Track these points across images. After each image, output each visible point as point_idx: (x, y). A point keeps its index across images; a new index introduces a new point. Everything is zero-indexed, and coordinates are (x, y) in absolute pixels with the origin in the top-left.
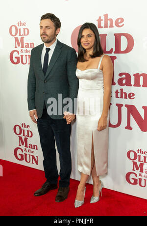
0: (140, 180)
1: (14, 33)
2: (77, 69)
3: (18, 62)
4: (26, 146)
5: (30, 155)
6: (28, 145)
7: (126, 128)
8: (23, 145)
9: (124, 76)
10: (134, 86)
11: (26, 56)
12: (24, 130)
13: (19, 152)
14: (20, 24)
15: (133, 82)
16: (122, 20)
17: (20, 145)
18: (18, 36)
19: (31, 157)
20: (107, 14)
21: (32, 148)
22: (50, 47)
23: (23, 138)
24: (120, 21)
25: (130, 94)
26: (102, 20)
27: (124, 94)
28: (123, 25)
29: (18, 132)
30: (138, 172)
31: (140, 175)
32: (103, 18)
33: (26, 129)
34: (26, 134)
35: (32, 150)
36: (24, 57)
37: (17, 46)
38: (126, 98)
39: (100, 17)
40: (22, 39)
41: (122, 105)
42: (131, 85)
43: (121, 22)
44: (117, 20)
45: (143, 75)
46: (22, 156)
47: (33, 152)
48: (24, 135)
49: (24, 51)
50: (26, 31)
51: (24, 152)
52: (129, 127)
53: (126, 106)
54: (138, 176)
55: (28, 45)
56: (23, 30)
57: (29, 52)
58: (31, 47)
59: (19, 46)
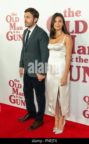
1: (9, 20)
2: (49, 44)
3: (12, 39)
4: (17, 94)
5: (20, 100)
6: (19, 94)
7: (83, 81)
8: (15, 93)
9: (81, 48)
10: (88, 54)
11: (17, 35)
12: (16, 84)
13: (13, 98)
14: (13, 14)
16: (80, 12)
17: (13, 93)
18: (11, 22)
19: (21, 101)
20: (70, 8)
21: (21, 95)
23: (15, 89)
24: (78, 12)
25: (85, 59)
26: (67, 12)
27: (81, 60)
28: (81, 15)
29: (12, 85)
33: (17, 83)
34: (17, 86)
36: (16, 36)
38: (82, 62)
39: (65, 10)
40: (14, 24)
41: (80, 67)
42: (86, 54)
43: (79, 14)
44: (77, 12)
46: (14, 100)
47: (22, 98)
48: (16, 87)
49: (16, 32)
50: (17, 19)
51: (16, 98)
52: (84, 81)
53: (83, 67)
55: (18, 28)
56: (15, 18)
57: (19, 32)
58: (20, 29)
59: (12, 28)
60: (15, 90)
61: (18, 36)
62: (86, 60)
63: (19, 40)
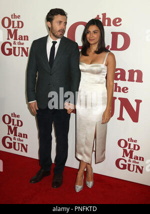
0: (129, 165)
1: (6, 24)
3: (10, 54)
4: (15, 135)
5: (19, 144)
6: (18, 134)
7: (118, 119)
8: (12, 133)
9: (119, 71)
10: (128, 80)
11: (19, 48)
12: (13, 120)
13: (8, 140)
14: (14, 16)
15: (127, 77)
16: (120, 20)
17: (9, 134)
18: (11, 28)
19: (20, 145)
20: (105, 14)
21: (21, 137)
22: (57, 41)
24: (117, 20)
26: (100, 18)
27: (118, 88)
28: (121, 24)
29: (7, 121)
30: (127, 158)
31: (129, 161)
33: (16, 119)
34: (16, 123)
35: (21, 138)
36: (17, 50)
37: (10, 38)
38: (119, 91)
39: (98, 16)
40: (16, 31)
41: (116, 98)
42: (125, 80)
43: (118, 22)
44: (115, 20)
45: (137, 71)
46: (10, 144)
47: (22, 141)
48: (13, 124)
49: (17, 44)
50: (20, 23)
51: (13, 141)
52: (121, 118)
53: (119, 99)
54: (127, 161)
55: (21, 38)
56: (17, 22)
57: (23, 44)
58: (25, 40)
59: (12, 37)
60: (13, 128)
61: (21, 49)
62: (125, 89)
63: (22, 56)
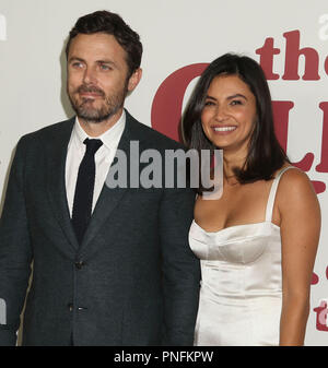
22: (101, 138)
26: (278, 51)
32: (280, 43)
39: (270, 41)
